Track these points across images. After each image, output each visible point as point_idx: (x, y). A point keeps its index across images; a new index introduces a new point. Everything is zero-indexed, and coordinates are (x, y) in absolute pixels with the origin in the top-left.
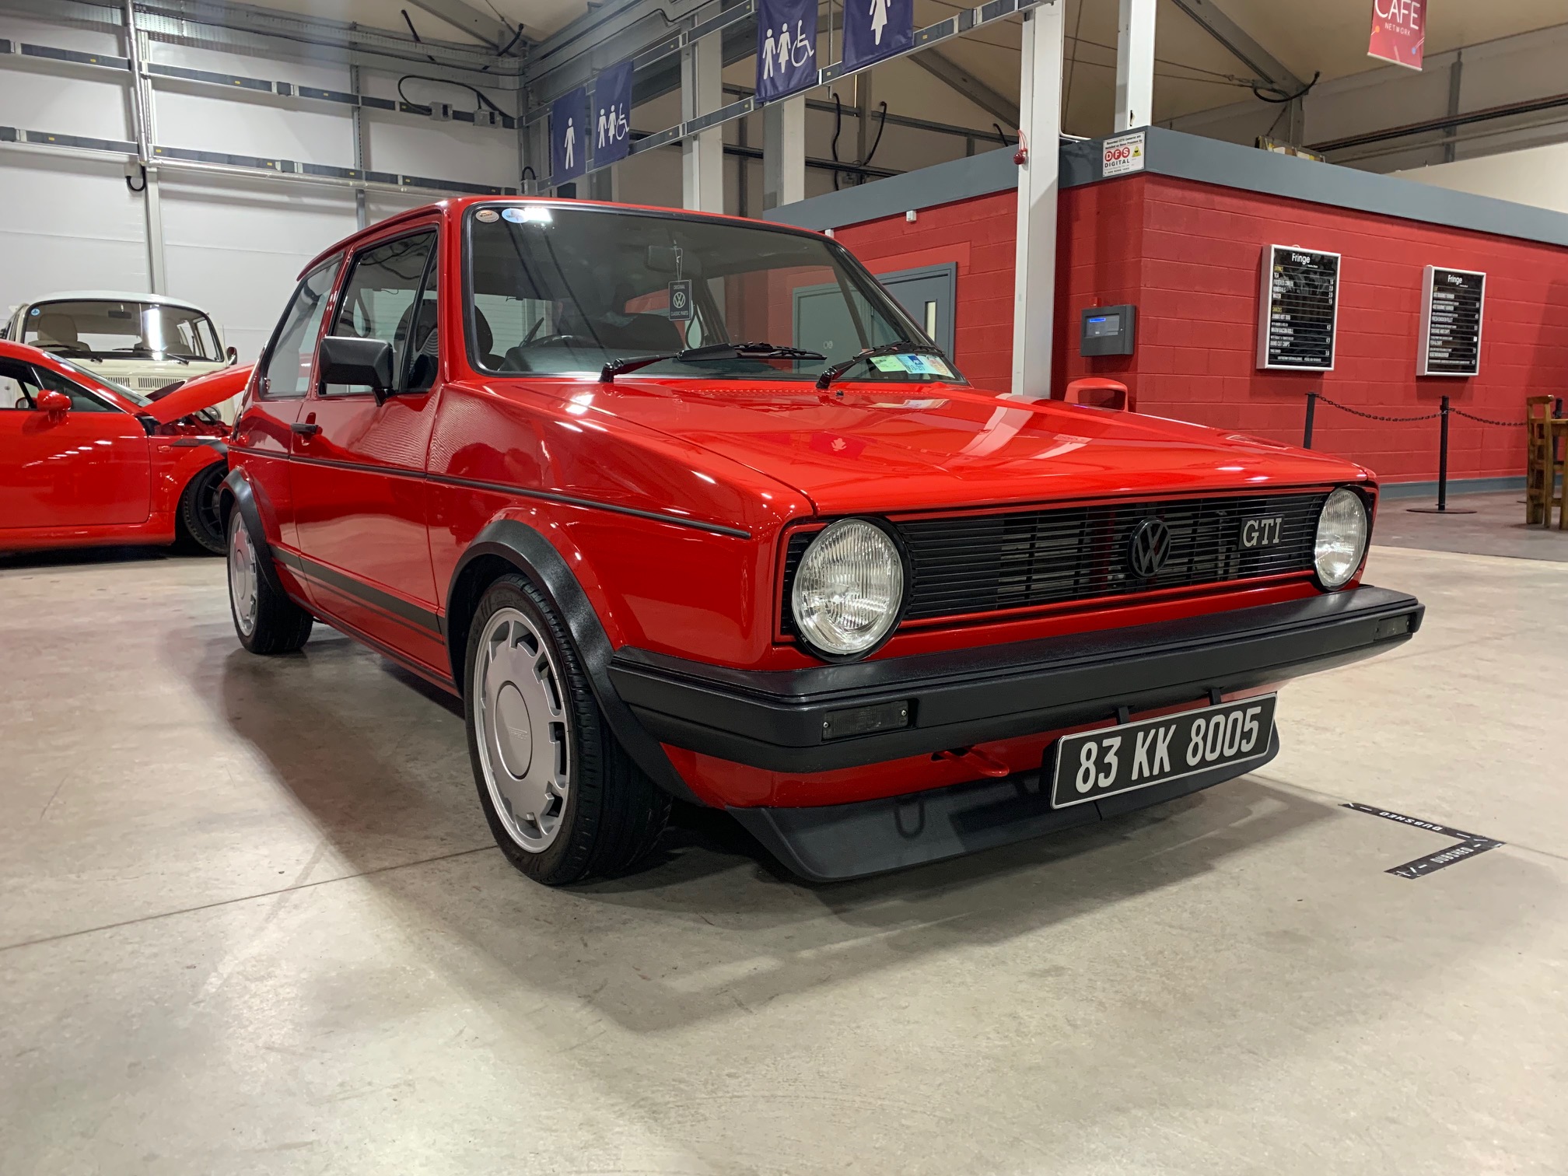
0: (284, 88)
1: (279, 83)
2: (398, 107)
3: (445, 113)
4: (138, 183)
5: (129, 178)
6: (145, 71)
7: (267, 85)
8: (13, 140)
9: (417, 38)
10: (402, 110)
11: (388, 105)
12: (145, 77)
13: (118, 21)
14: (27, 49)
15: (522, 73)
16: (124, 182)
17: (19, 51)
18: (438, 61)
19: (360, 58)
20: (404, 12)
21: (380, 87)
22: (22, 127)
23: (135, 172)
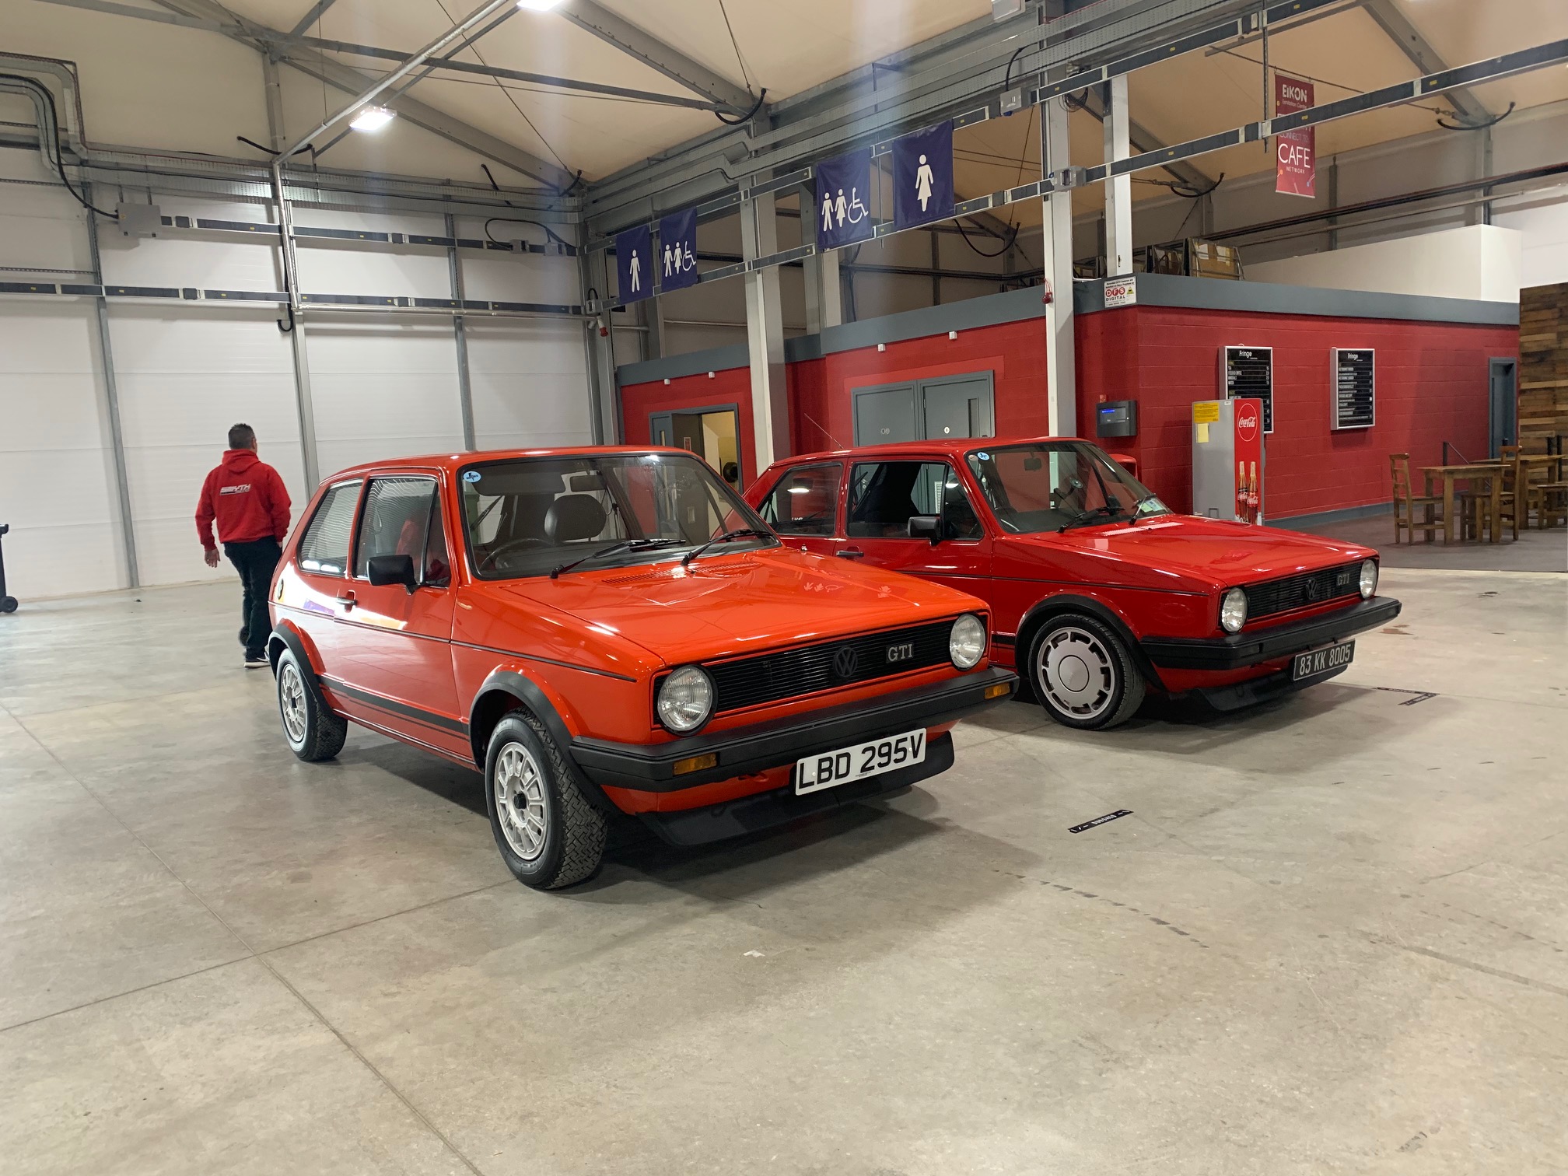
0: (398, 238)
1: (393, 234)
2: (485, 245)
3: (524, 248)
4: (286, 325)
5: (279, 322)
6: (291, 234)
7: (384, 237)
8: (195, 298)
9: (495, 187)
10: (489, 248)
11: (477, 244)
12: (291, 238)
13: (269, 194)
14: (202, 223)
15: (580, 209)
16: (276, 325)
17: (196, 225)
18: (513, 204)
19: (453, 208)
20: (484, 166)
21: (469, 230)
22: (201, 288)
23: (284, 316)
